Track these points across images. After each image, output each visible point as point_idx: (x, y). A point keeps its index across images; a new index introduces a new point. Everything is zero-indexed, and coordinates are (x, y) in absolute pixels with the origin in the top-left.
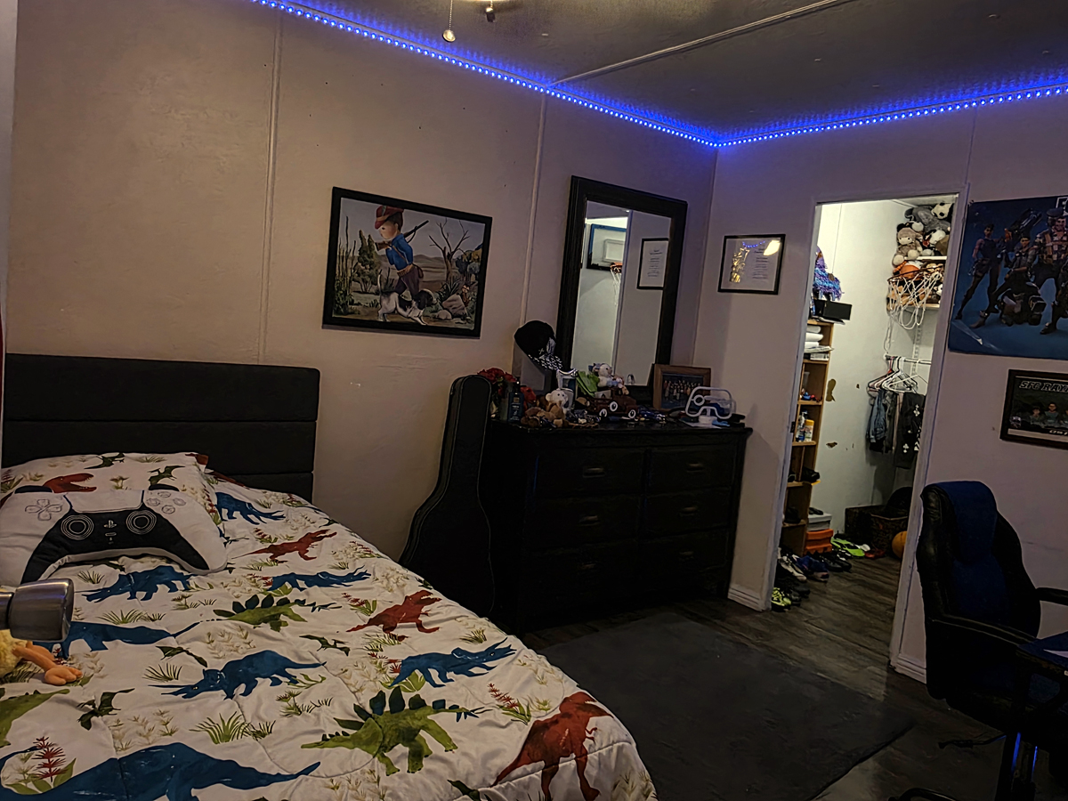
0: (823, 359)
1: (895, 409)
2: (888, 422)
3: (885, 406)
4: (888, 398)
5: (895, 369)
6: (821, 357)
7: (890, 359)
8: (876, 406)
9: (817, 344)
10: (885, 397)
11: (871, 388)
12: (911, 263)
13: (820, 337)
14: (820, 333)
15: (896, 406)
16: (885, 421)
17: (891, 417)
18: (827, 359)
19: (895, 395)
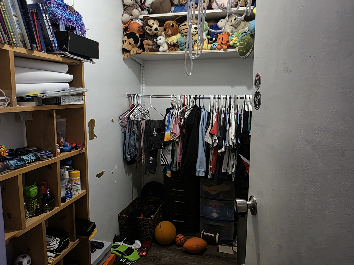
0: (77, 103)
1: (140, 134)
2: (137, 144)
3: (133, 132)
4: (135, 126)
5: (135, 103)
6: (74, 100)
7: (130, 97)
8: (127, 133)
9: (68, 85)
10: (132, 126)
11: (121, 120)
12: (135, 21)
13: (70, 77)
14: (69, 72)
15: (140, 131)
16: (135, 144)
17: (138, 140)
18: (82, 102)
19: (139, 123)
